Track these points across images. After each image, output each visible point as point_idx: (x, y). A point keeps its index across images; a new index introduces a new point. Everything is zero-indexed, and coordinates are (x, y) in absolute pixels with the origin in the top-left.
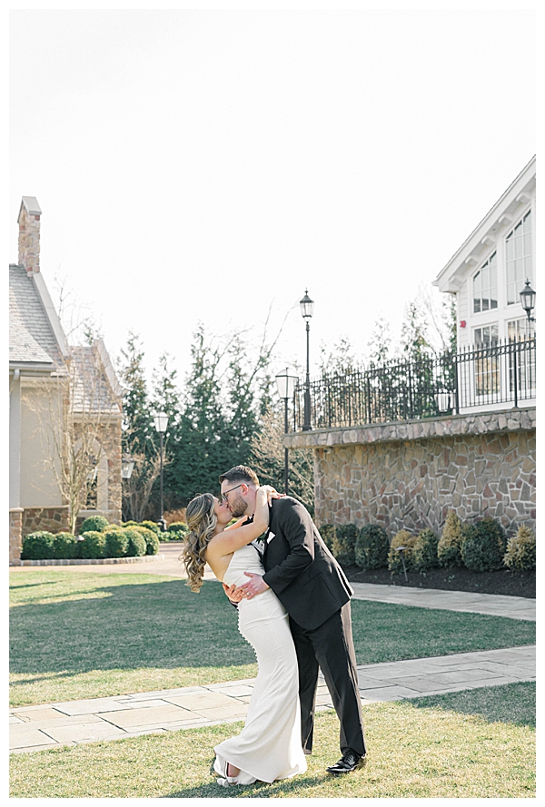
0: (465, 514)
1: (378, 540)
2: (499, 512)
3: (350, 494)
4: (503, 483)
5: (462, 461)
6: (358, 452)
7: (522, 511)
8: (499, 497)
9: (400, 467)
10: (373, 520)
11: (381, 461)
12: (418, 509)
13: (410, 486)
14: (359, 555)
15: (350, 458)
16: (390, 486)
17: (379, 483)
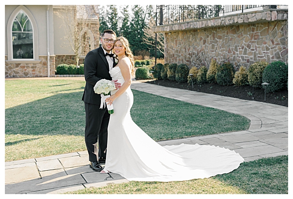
0: (220, 61)
1: (185, 70)
2: (234, 60)
3: (177, 51)
4: (236, 47)
5: (220, 38)
6: (180, 34)
7: (243, 60)
8: (234, 53)
9: (196, 40)
10: (185, 62)
11: (189, 38)
12: (202, 58)
13: (199, 48)
14: (177, 76)
15: (177, 36)
16: (192, 48)
17: (187, 47)
